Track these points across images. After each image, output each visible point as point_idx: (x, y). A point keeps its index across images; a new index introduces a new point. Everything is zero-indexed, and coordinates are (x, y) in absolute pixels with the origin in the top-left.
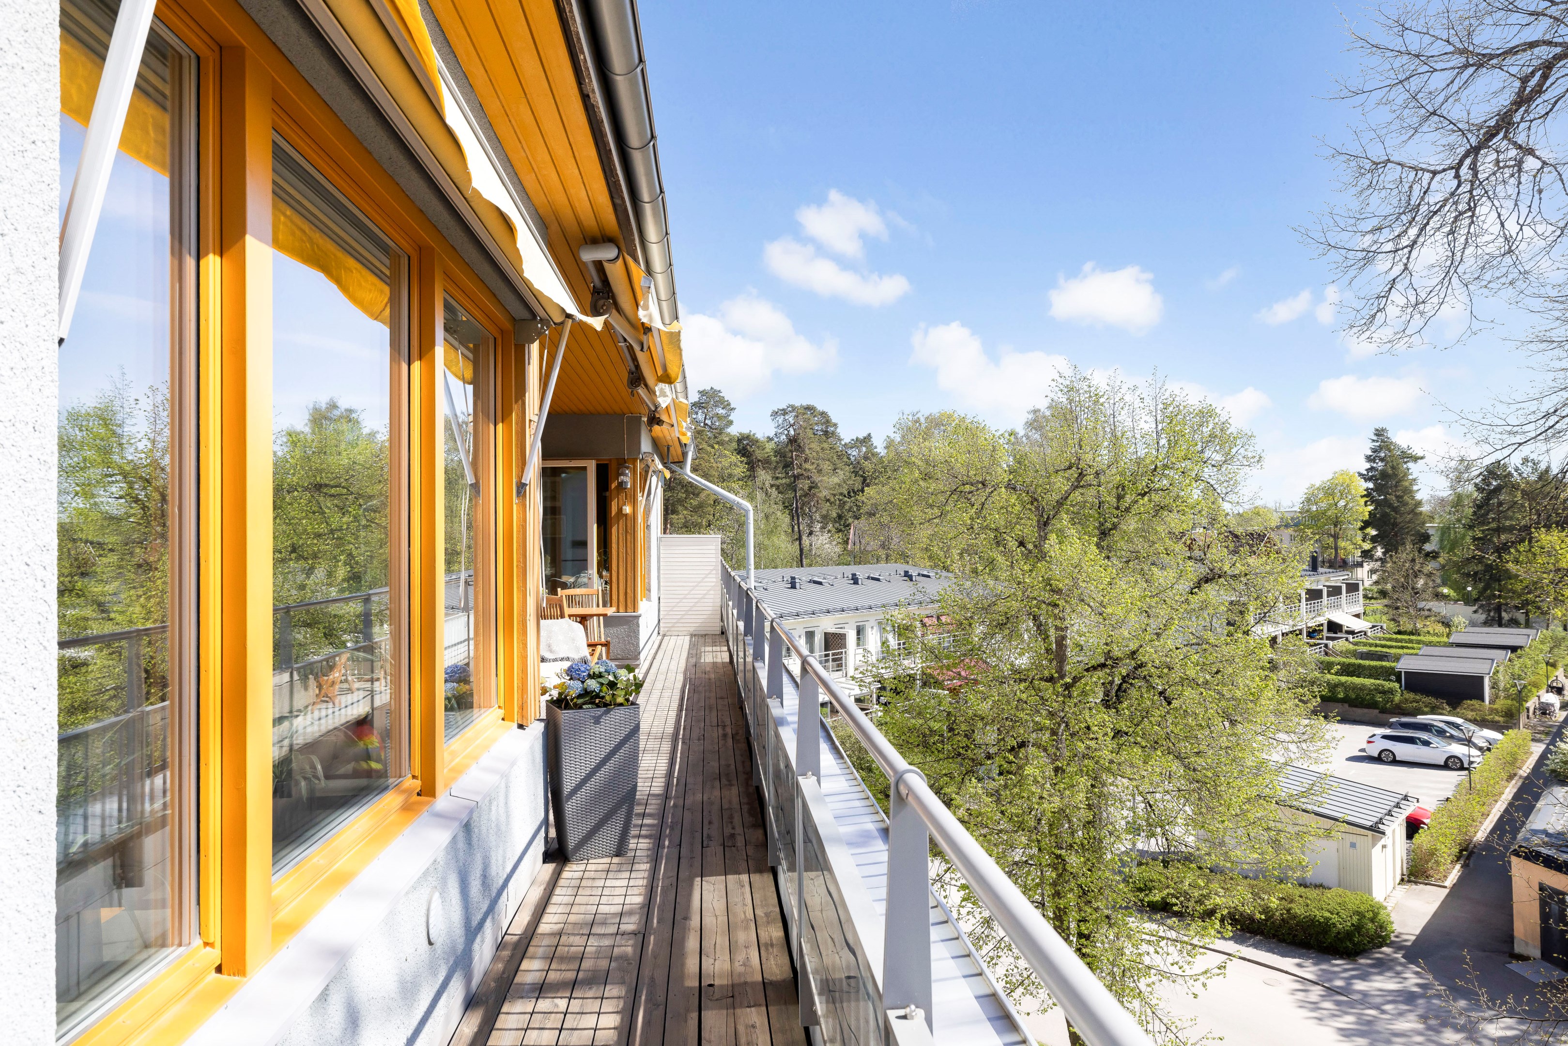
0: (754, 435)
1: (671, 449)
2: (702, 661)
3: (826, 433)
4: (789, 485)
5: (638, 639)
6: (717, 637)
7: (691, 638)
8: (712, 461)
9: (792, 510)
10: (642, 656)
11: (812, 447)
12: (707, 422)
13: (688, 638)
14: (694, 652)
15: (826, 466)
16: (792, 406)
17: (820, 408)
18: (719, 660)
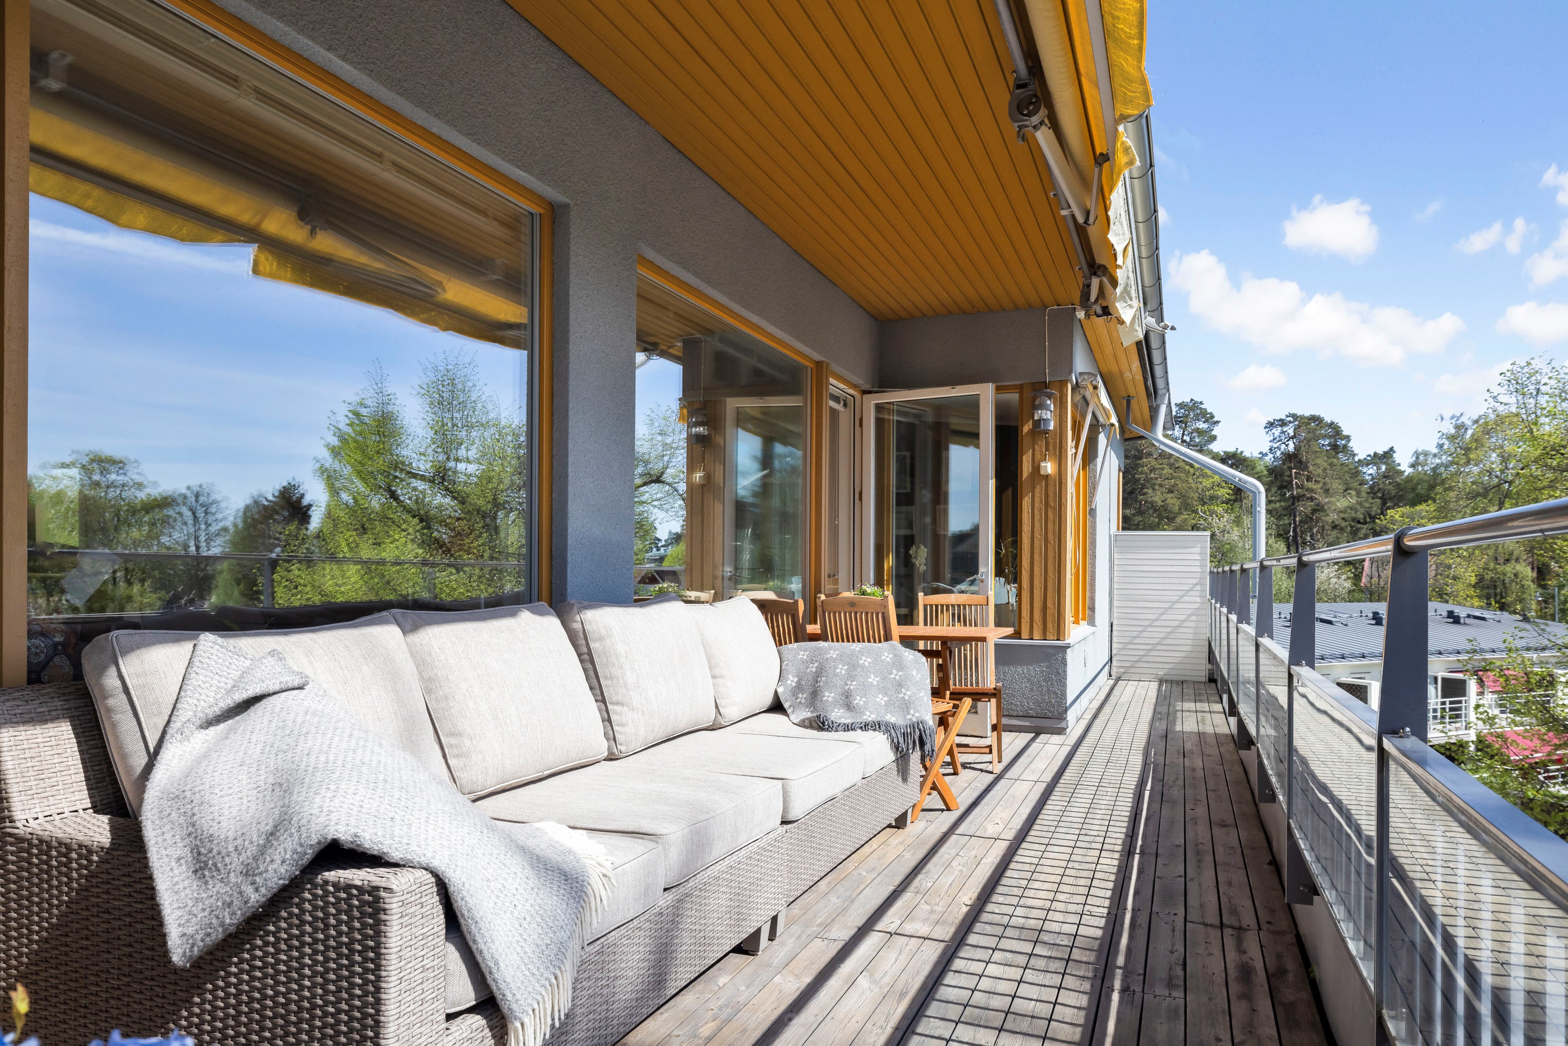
0: (1242, 452)
1: (1134, 402)
2: (1178, 728)
3: (1335, 447)
4: (1285, 509)
5: (1064, 685)
6: (1202, 686)
7: (1160, 685)
8: (1191, 481)
9: (1288, 538)
10: (1071, 715)
11: (1318, 464)
12: (1185, 438)
13: (1154, 686)
14: (1164, 709)
15: (1336, 485)
16: (1294, 416)
17: (1328, 419)
18: (1209, 729)
